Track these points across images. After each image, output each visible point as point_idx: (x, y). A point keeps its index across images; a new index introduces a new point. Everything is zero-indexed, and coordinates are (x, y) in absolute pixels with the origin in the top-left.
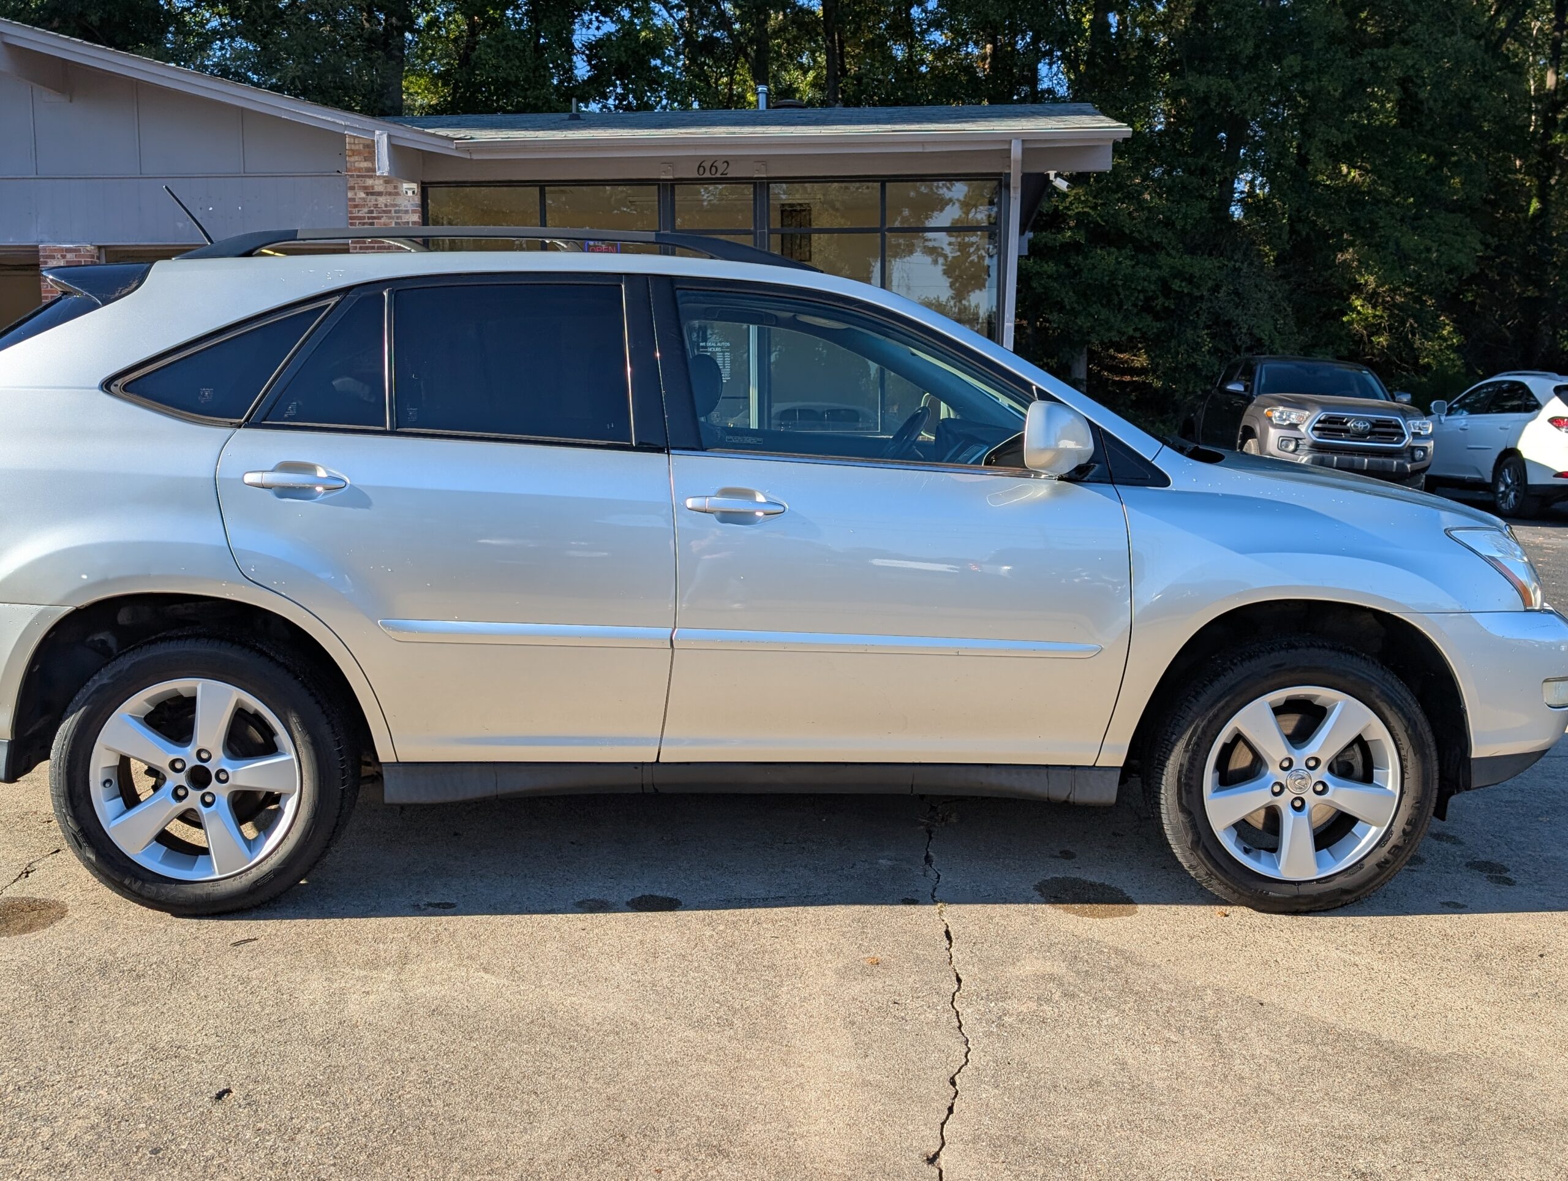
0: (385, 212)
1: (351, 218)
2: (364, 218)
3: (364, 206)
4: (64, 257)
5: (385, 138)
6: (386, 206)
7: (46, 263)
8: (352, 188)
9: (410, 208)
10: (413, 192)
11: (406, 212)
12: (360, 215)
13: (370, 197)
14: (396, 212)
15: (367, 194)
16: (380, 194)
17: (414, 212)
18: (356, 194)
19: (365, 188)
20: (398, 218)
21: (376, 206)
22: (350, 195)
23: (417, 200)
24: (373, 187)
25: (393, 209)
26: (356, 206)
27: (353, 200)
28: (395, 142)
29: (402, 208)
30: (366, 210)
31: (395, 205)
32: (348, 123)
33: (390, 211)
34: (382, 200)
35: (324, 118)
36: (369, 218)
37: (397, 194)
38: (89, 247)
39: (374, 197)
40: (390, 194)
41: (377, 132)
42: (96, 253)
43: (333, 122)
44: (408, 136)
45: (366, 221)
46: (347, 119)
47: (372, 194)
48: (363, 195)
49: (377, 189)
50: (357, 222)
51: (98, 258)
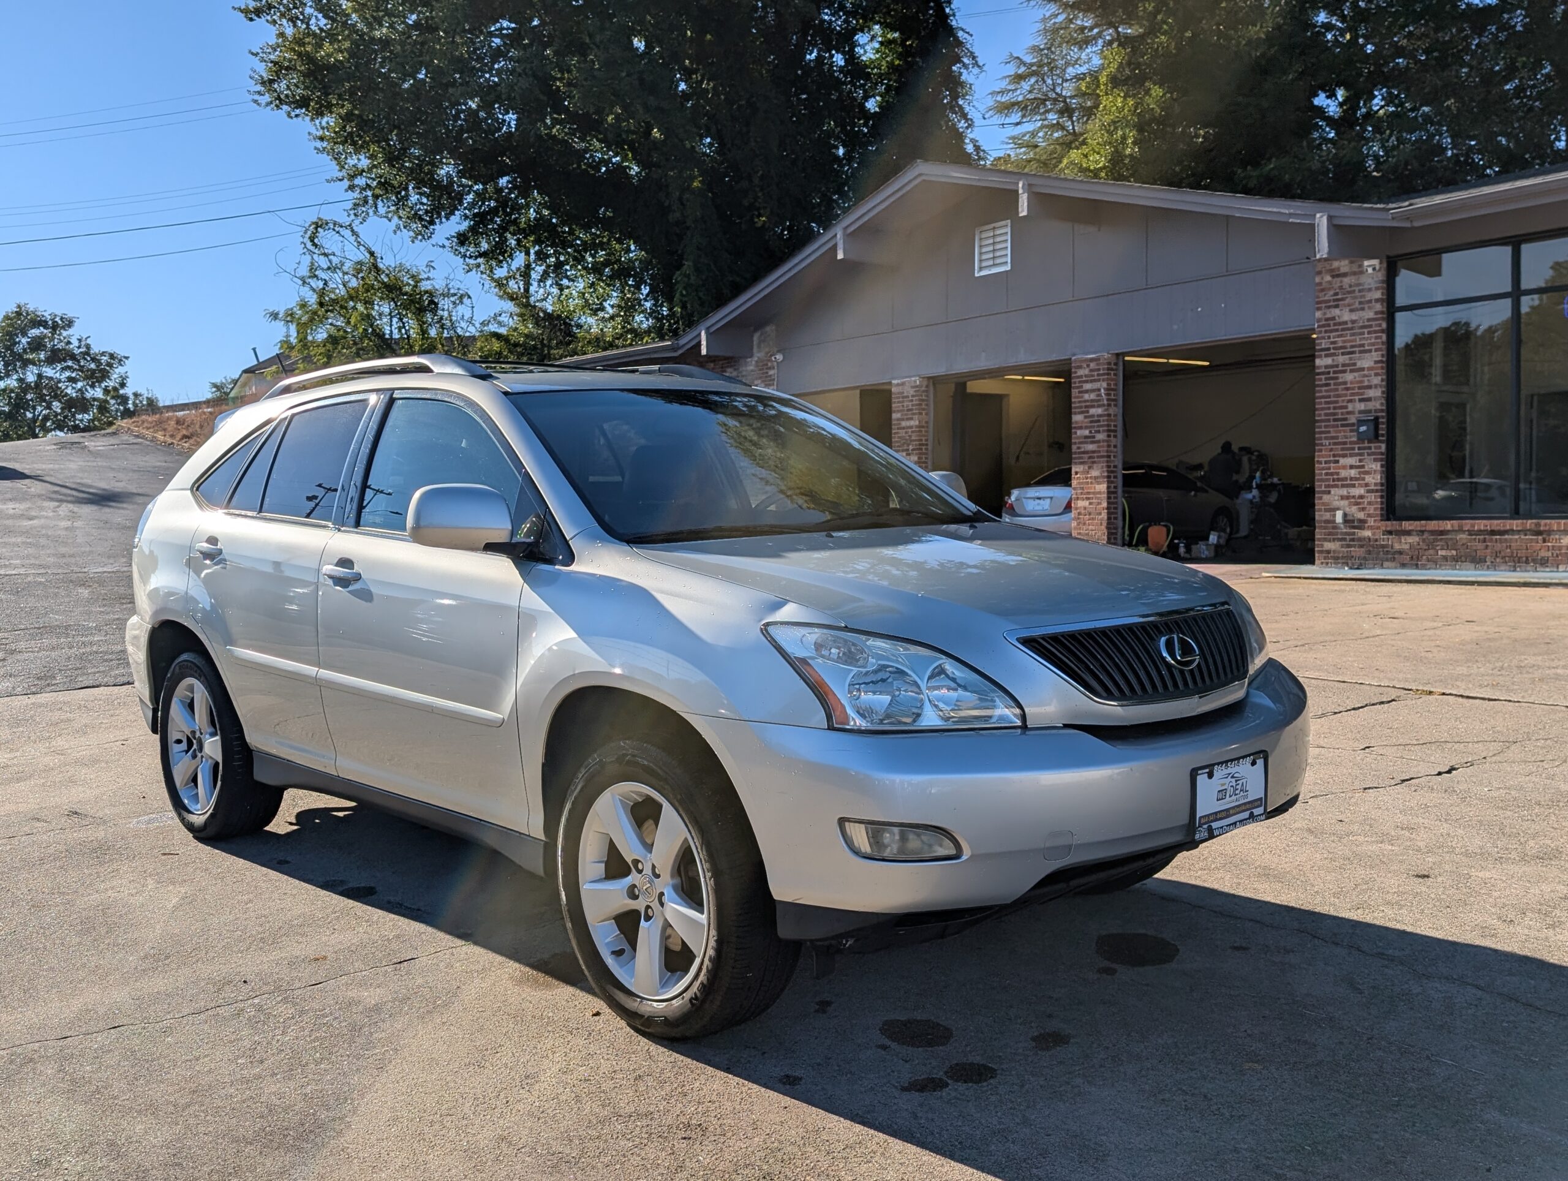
0: (1349, 292)
1: (1318, 303)
2: (1329, 301)
3: (1329, 289)
4: (1088, 366)
5: (1325, 220)
6: (1350, 286)
7: (1076, 372)
8: (1319, 273)
9: (1373, 286)
10: (1374, 269)
11: (1370, 290)
12: (1326, 298)
13: (1336, 279)
14: (1360, 291)
15: (1333, 277)
16: (1345, 275)
17: (1377, 289)
18: (1322, 278)
19: (1332, 270)
20: (1362, 297)
21: (1341, 288)
22: (1317, 280)
23: (1381, 276)
24: (1338, 269)
25: (1357, 289)
26: (1322, 290)
27: (1320, 284)
28: (1336, 222)
29: (1366, 286)
30: (1332, 293)
31: (1359, 285)
32: (1292, 211)
33: (1354, 291)
34: (1346, 281)
35: (1270, 209)
36: (1335, 300)
37: (1362, 273)
38: (1106, 355)
39: (1339, 279)
40: (1354, 273)
41: (1318, 215)
42: (1114, 360)
43: (1279, 213)
44: (1347, 213)
45: (1332, 303)
46: (1290, 207)
47: (1338, 276)
48: (1328, 278)
49: (1343, 270)
50: (1324, 305)
51: (1116, 364)
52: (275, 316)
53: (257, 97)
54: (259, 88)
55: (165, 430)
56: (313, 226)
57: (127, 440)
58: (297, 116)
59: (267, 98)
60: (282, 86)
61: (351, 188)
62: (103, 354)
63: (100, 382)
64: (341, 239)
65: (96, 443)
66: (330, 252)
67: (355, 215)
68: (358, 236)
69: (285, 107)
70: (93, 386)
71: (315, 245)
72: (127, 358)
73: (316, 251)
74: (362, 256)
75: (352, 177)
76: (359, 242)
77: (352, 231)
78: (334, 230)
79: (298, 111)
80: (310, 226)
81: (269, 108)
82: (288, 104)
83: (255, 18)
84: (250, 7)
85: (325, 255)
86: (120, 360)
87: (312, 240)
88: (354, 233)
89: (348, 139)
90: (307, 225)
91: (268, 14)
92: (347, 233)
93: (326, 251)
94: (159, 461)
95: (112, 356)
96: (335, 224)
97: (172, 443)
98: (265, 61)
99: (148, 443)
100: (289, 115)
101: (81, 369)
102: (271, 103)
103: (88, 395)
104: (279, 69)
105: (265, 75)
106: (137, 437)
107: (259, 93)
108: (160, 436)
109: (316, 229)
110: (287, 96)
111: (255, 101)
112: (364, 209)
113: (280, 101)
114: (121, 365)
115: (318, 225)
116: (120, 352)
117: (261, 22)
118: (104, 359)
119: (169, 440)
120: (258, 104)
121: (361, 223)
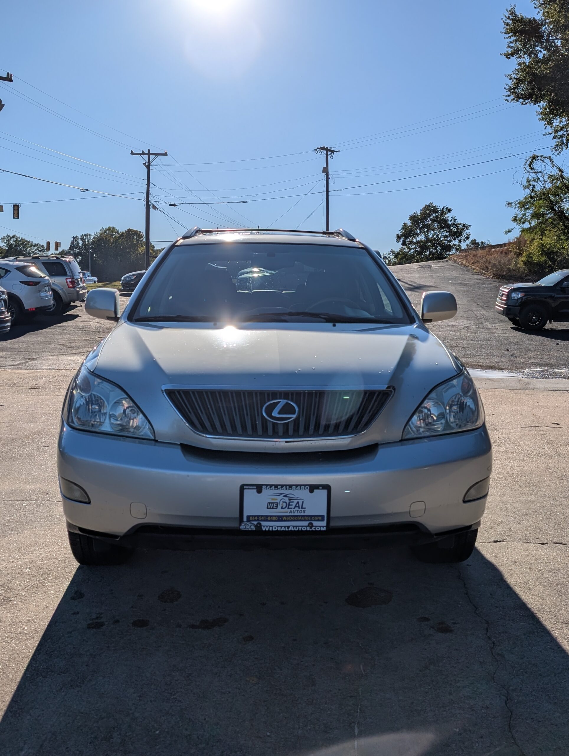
52: (510, 204)
53: (507, 98)
54: (509, 93)
55: (467, 260)
56: (531, 159)
57: (450, 264)
58: (526, 104)
59: (512, 97)
60: (519, 91)
61: (555, 137)
62: (460, 224)
63: (458, 237)
64: (544, 164)
65: (436, 265)
66: (538, 171)
67: (556, 150)
68: (553, 162)
69: (521, 100)
70: (455, 239)
71: (532, 168)
72: (470, 226)
73: (532, 171)
74: (555, 172)
75: (556, 132)
76: (554, 165)
77: (551, 159)
78: (541, 160)
79: (527, 101)
80: (529, 159)
81: (513, 102)
82: (523, 98)
83: (511, 57)
84: (509, 52)
85: (536, 173)
86: (467, 227)
87: (530, 166)
88: (552, 161)
89: (551, 112)
90: (527, 158)
91: (517, 54)
92: (547, 161)
93: (536, 171)
94: (457, 274)
95: (464, 225)
96: (541, 157)
97: (468, 266)
98: (512, 79)
99: (458, 265)
100: (522, 104)
101: (451, 231)
102: (514, 99)
103: (452, 244)
104: (519, 81)
105: (511, 86)
106: (455, 262)
107: (508, 96)
108: (464, 262)
109: (532, 160)
110: (522, 94)
111: (506, 100)
112: (561, 147)
113: (518, 97)
114: (468, 229)
115: (534, 158)
116: (468, 224)
117: (513, 59)
118: (461, 227)
119: (467, 264)
120: (508, 101)
121: (559, 154)
